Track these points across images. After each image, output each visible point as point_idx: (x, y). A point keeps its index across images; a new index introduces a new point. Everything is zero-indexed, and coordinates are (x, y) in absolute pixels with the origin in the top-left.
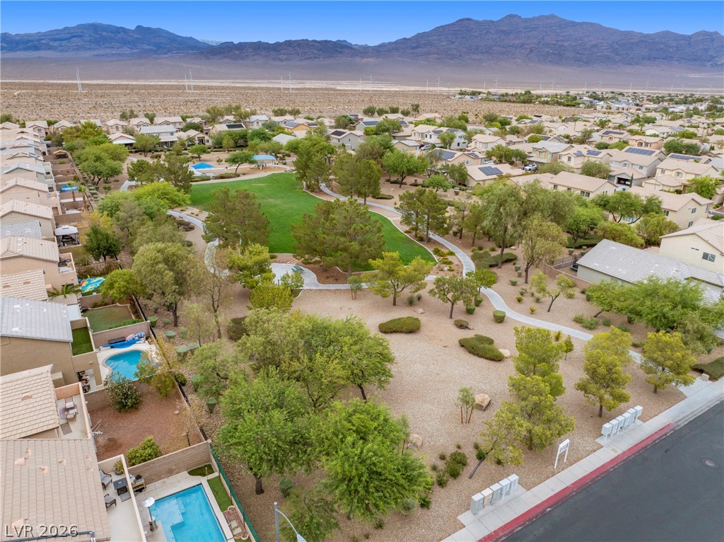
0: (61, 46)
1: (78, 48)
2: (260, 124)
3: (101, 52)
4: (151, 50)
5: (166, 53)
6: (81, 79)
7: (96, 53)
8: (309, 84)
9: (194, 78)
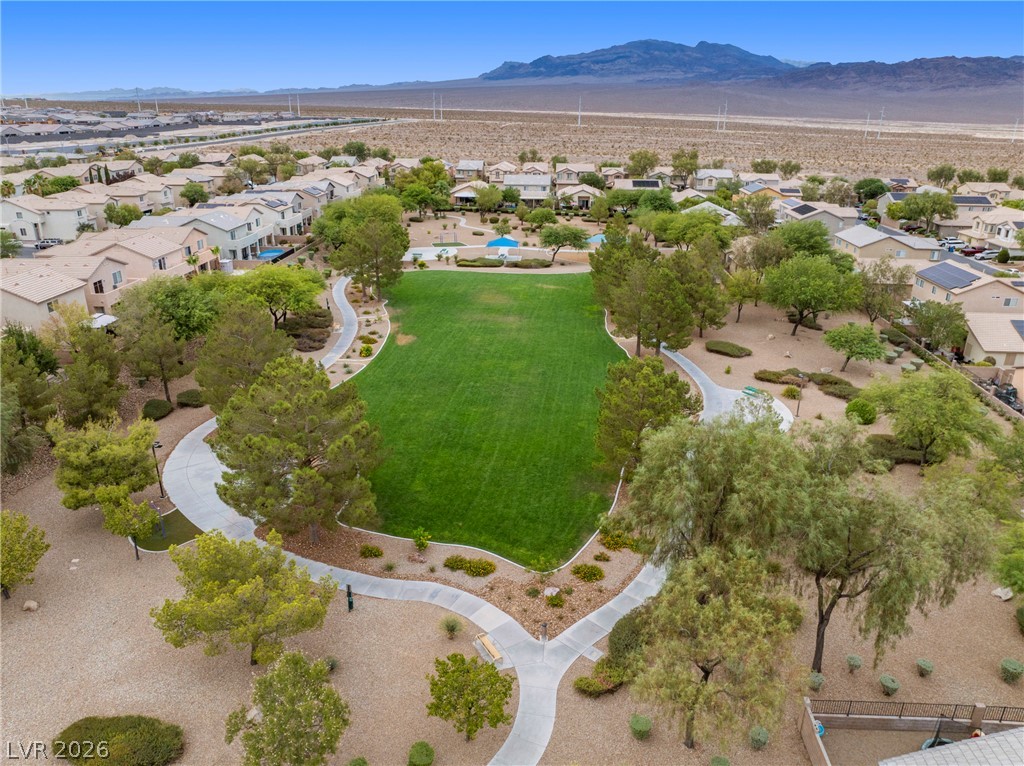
0: (603, 69)
1: (621, 72)
2: (714, 183)
3: (647, 76)
4: (711, 74)
5: (729, 79)
6: (583, 110)
7: (641, 78)
8: (930, 128)
9: (730, 112)
